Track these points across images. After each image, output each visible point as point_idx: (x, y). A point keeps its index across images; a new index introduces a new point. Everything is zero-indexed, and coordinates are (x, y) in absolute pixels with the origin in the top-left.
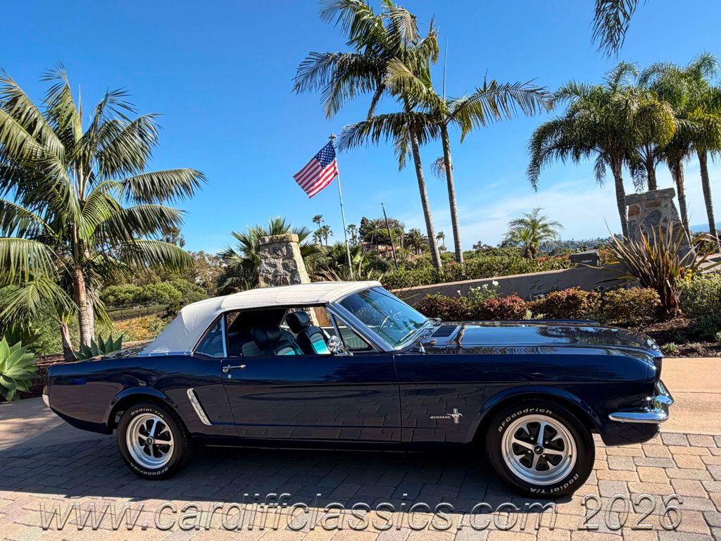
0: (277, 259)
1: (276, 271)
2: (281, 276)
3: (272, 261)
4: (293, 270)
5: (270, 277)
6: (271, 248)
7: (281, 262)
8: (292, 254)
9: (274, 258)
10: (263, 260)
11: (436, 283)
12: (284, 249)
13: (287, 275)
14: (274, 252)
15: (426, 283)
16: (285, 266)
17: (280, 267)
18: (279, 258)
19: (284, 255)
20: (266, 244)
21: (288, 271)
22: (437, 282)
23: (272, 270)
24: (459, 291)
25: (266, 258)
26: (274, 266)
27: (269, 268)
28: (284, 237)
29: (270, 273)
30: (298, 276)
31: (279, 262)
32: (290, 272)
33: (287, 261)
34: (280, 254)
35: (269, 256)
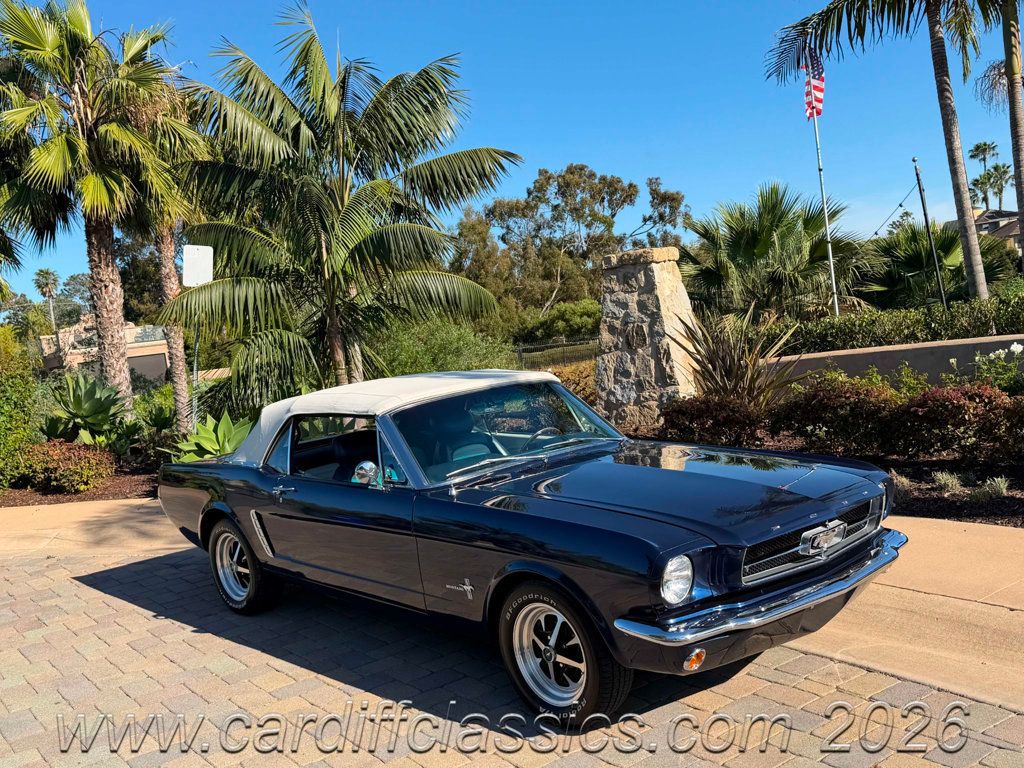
0: (628, 292)
1: (627, 315)
2: (634, 322)
3: (622, 296)
4: (653, 313)
5: (617, 324)
6: (620, 275)
7: (635, 297)
8: (654, 284)
9: (625, 292)
10: (608, 296)
11: (934, 339)
12: (642, 277)
13: (643, 322)
14: (625, 280)
15: (913, 337)
16: (642, 306)
17: (633, 307)
18: (633, 292)
19: (640, 287)
20: (612, 269)
21: (646, 314)
22: (936, 336)
23: (621, 313)
24: (952, 361)
25: (612, 292)
26: (624, 305)
27: (616, 310)
28: (641, 255)
29: (617, 318)
30: (661, 322)
31: (633, 299)
32: (648, 316)
33: (645, 297)
34: (634, 284)
35: (617, 288)
